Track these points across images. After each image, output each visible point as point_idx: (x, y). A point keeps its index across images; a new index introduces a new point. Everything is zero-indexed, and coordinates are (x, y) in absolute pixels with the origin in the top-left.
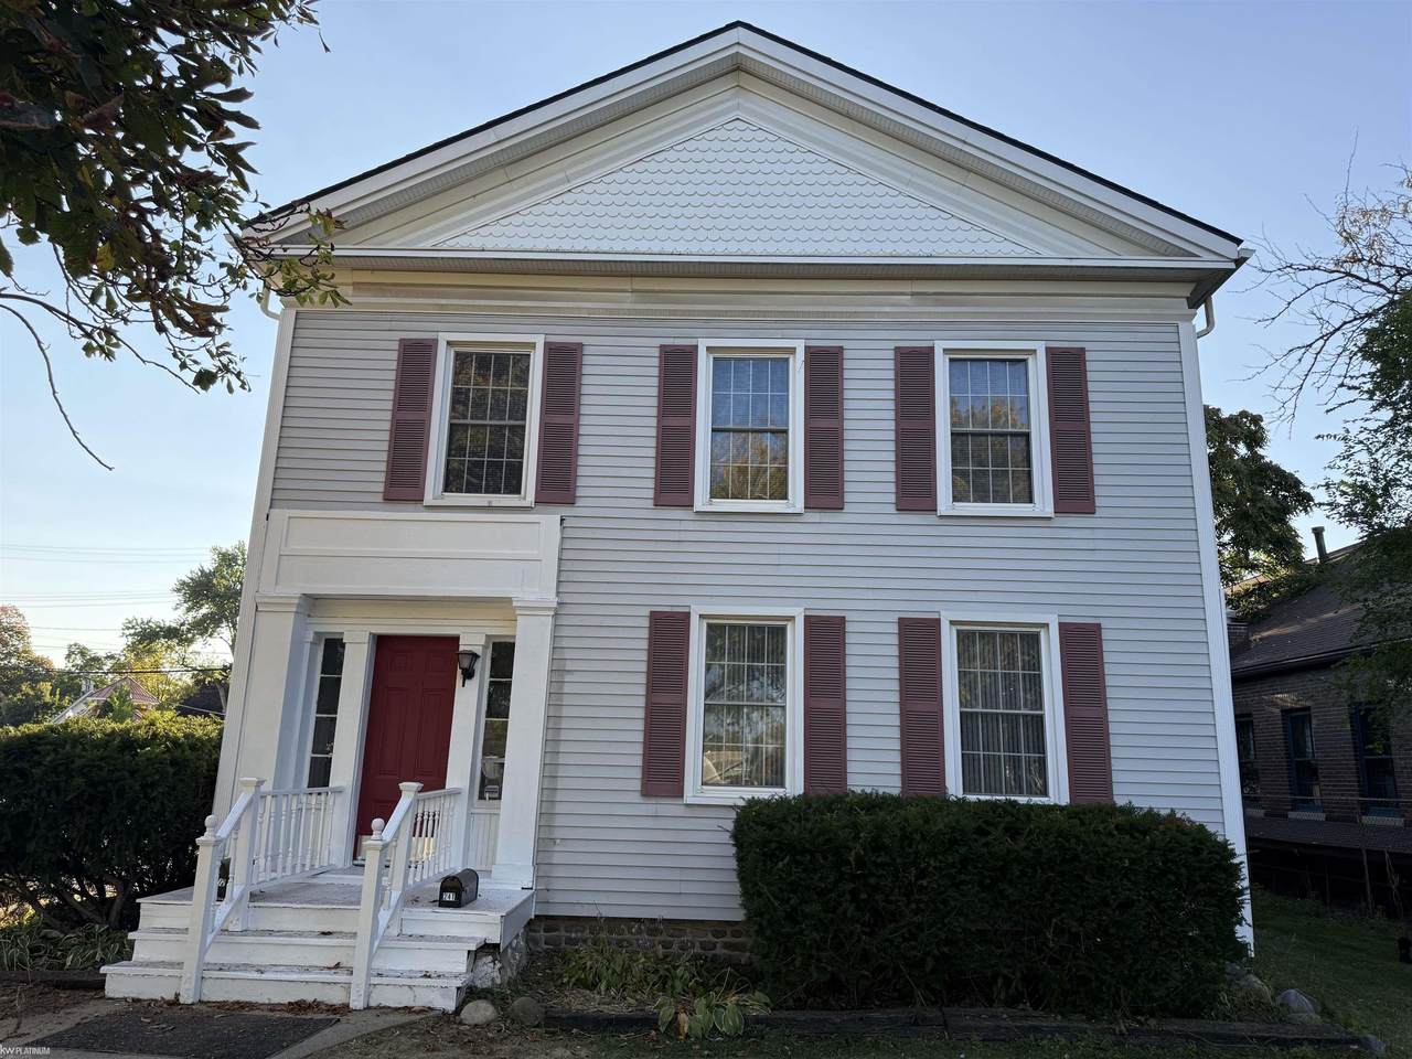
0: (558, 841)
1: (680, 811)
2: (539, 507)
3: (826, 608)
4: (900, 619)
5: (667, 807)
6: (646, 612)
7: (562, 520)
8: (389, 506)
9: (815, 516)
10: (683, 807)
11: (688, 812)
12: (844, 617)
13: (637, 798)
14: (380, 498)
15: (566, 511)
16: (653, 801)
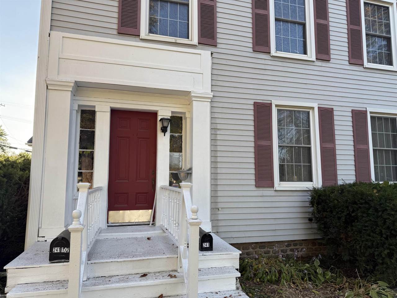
0: (220, 209)
1: (273, 193)
2: (200, 46)
3: (326, 104)
4: (352, 110)
5: (267, 192)
6: (252, 102)
7: (212, 54)
8: (121, 37)
9: (319, 63)
10: (274, 192)
11: (276, 194)
12: (333, 108)
13: (254, 188)
14: (115, 32)
15: (214, 50)
16: (261, 189)
